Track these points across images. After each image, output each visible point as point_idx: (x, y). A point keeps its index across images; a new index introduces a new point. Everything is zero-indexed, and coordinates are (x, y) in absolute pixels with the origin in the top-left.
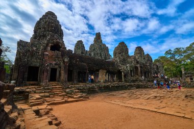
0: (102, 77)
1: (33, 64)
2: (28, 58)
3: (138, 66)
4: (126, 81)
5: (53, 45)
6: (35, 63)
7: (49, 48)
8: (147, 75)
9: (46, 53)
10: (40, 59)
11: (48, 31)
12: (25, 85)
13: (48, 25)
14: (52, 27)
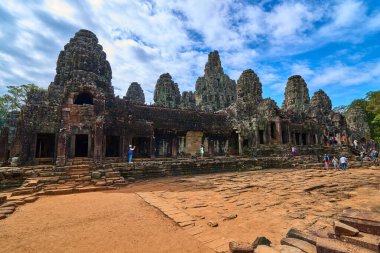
0: (194, 146)
1: (44, 130)
2: (35, 119)
3: (277, 120)
4: (247, 153)
5: (78, 94)
6: (48, 127)
7: (71, 101)
8: (308, 140)
9: (66, 109)
10: (56, 121)
11: (77, 68)
12: (33, 164)
13: (76, 57)
14: (83, 59)
